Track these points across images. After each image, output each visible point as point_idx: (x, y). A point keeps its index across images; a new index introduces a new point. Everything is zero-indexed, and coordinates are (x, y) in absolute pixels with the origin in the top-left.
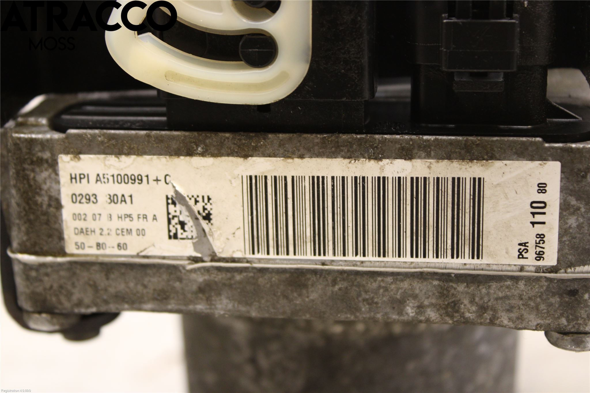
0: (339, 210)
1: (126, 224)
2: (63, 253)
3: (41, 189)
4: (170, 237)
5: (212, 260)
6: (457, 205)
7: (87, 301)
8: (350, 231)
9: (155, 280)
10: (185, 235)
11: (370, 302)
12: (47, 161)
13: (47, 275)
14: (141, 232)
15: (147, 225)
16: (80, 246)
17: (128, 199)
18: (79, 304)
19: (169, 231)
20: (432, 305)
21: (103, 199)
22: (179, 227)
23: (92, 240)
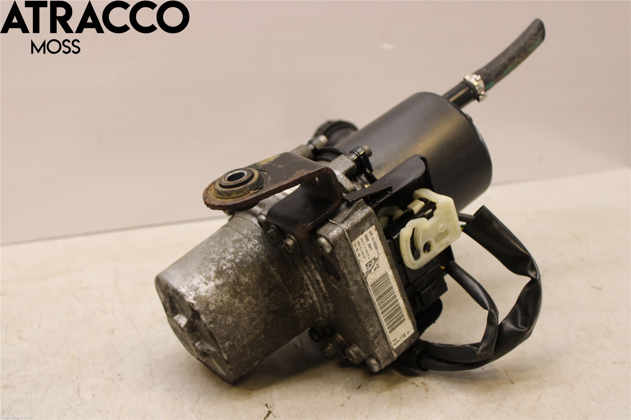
0: (388, 297)
1: (365, 252)
2: (352, 241)
3: (364, 226)
4: (366, 265)
5: (365, 278)
6: (398, 319)
7: (341, 256)
8: (384, 303)
9: (354, 268)
10: (368, 268)
11: (369, 320)
12: (372, 223)
13: (343, 242)
14: (364, 257)
15: (367, 257)
16: (355, 245)
17: (371, 249)
18: (339, 254)
19: (367, 264)
20: (374, 333)
21: (368, 243)
22: (369, 265)
23: (358, 247)
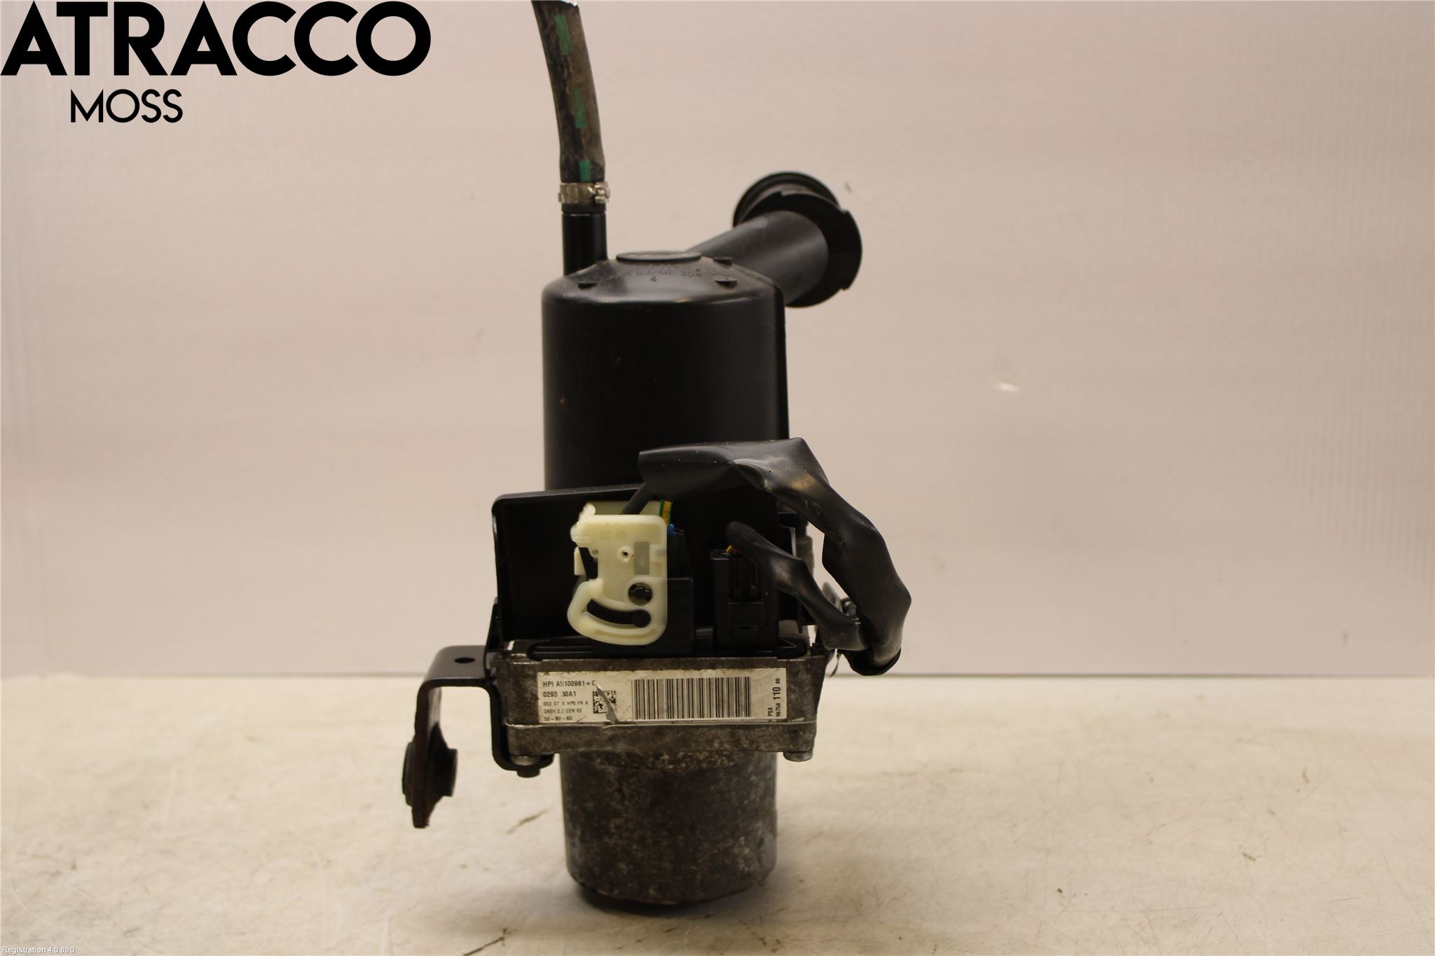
0: (680, 696)
1: (572, 707)
2: (538, 723)
3: (527, 690)
4: (594, 712)
5: (616, 724)
6: (738, 690)
7: (549, 748)
8: (686, 706)
9: (586, 735)
10: (602, 711)
11: (696, 741)
12: (531, 676)
13: (528, 735)
14: (579, 711)
15: (583, 707)
16: (547, 719)
17: (573, 694)
18: (545, 750)
19: (594, 709)
20: (726, 742)
21: (560, 694)
22: (599, 707)
23: (553, 716)
